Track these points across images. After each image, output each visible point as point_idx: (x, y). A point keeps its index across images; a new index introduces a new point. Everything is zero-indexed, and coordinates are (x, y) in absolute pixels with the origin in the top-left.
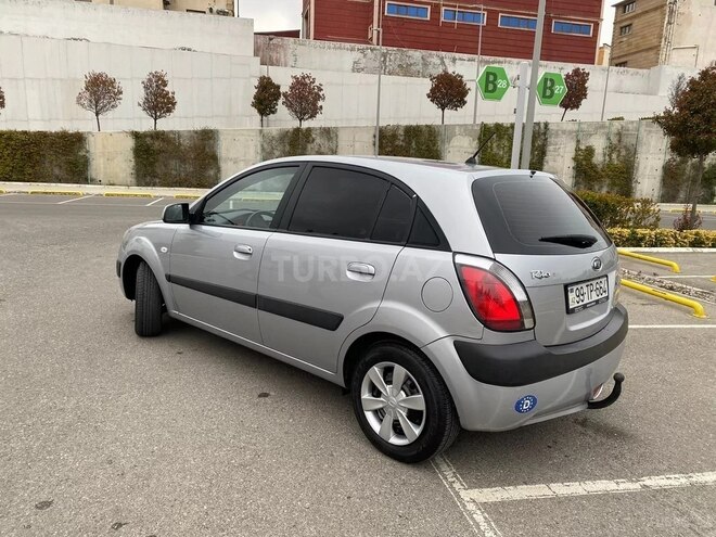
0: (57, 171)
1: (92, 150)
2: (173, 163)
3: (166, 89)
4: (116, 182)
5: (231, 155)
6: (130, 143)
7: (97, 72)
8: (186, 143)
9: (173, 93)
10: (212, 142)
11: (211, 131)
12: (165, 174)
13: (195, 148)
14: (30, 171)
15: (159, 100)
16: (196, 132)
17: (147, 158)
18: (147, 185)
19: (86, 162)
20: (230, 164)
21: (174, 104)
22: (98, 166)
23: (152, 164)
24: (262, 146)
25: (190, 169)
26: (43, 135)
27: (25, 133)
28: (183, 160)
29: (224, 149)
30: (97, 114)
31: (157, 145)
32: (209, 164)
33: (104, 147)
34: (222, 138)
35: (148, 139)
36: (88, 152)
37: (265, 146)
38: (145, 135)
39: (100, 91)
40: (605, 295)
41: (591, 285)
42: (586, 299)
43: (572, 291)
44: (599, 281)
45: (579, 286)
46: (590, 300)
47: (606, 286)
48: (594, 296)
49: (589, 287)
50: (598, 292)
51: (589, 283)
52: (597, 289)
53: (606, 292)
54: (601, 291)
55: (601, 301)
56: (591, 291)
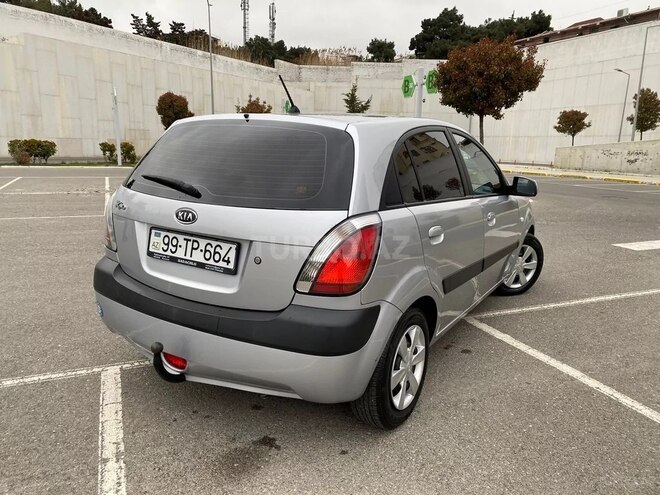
40: (224, 265)
41: (194, 241)
42: (180, 254)
43: (156, 235)
44: (214, 243)
45: (171, 235)
46: (188, 257)
47: (232, 255)
48: (198, 257)
49: (190, 243)
50: (208, 255)
51: (192, 238)
52: (206, 251)
53: (228, 262)
54: (217, 257)
55: (212, 268)
56: (193, 248)
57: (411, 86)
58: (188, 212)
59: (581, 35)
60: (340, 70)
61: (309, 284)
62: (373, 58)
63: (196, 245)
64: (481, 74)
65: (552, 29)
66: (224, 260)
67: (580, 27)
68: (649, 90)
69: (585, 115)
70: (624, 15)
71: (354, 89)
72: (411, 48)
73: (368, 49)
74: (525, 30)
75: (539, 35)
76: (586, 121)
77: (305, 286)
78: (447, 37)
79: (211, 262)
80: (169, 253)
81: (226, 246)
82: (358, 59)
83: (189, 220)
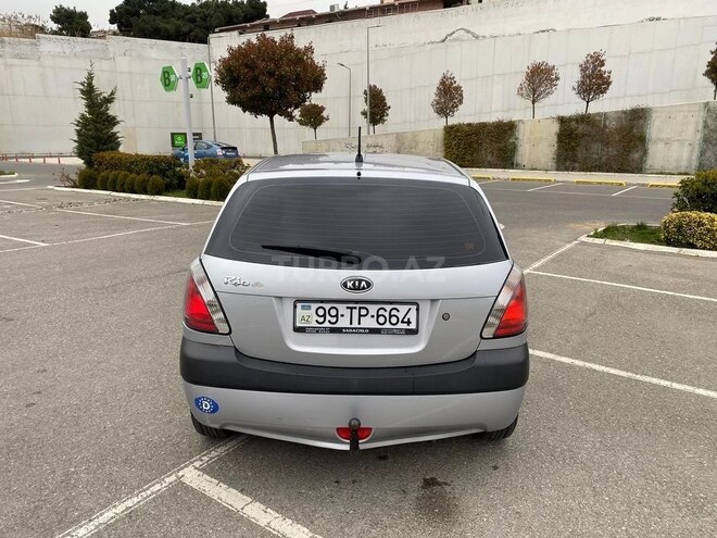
0: (489, 158)
1: (521, 137)
2: (596, 147)
3: (603, 69)
4: (538, 166)
5: (664, 135)
6: (555, 127)
7: (539, 61)
8: (612, 124)
9: (610, 73)
10: (641, 121)
11: (643, 109)
12: (585, 159)
13: (620, 130)
14: (469, 158)
15: (594, 81)
16: (624, 112)
17: (569, 143)
18: (567, 169)
19: (514, 148)
20: (660, 146)
21: (609, 84)
22: (525, 152)
23: (573, 149)
24: (705, 122)
25: (613, 151)
26: (483, 126)
27: (470, 125)
28: (607, 144)
29: (655, 129)
30: (533, 102)
31: (582, 128)
32: (635, 147)
33: (531, 132)
34: (654, 116)
35: (574, 123)
36: (517, 139)
37: (710, 122)
38: (570, 119)
39: (539, 79)
40: (405, 326)
41: (360, 308)
42: (343, 323)
43: (303, 308)
44: (388, 307)
45: (327, 306)
46: (355, 325)
47: (412, 316)
48: (369, 322)
49: (356, 312)
50: (381, 320)
51: (358, 306)
52: (378, 316)
53: (409, 323)
54: (394, 320)
55: (389, 332)
56: (360, 316)
57: (172, 78)
58: (360, 281)
59: (299, 26)
60: (20, 43)
61: (494, 329)
62: (61, 30)
63: (363, 312)
64: (271, 74)
65: (268, 16)
66: (402, 322)
67: (298, 18)
68: (375, 86)
69: (323, 109)
70: (336, 10)
71: (90, 78)
72: (112, 22)
73: (53, 18)
74: (242, 15)
75: (258, 22)
76: (324, 114)
77: (488, 332)
78: (156, 13)
79: (388, 325)
80: (327, 324)
81: (403, 309)
82: (42, 29)
83: (364, 288)
